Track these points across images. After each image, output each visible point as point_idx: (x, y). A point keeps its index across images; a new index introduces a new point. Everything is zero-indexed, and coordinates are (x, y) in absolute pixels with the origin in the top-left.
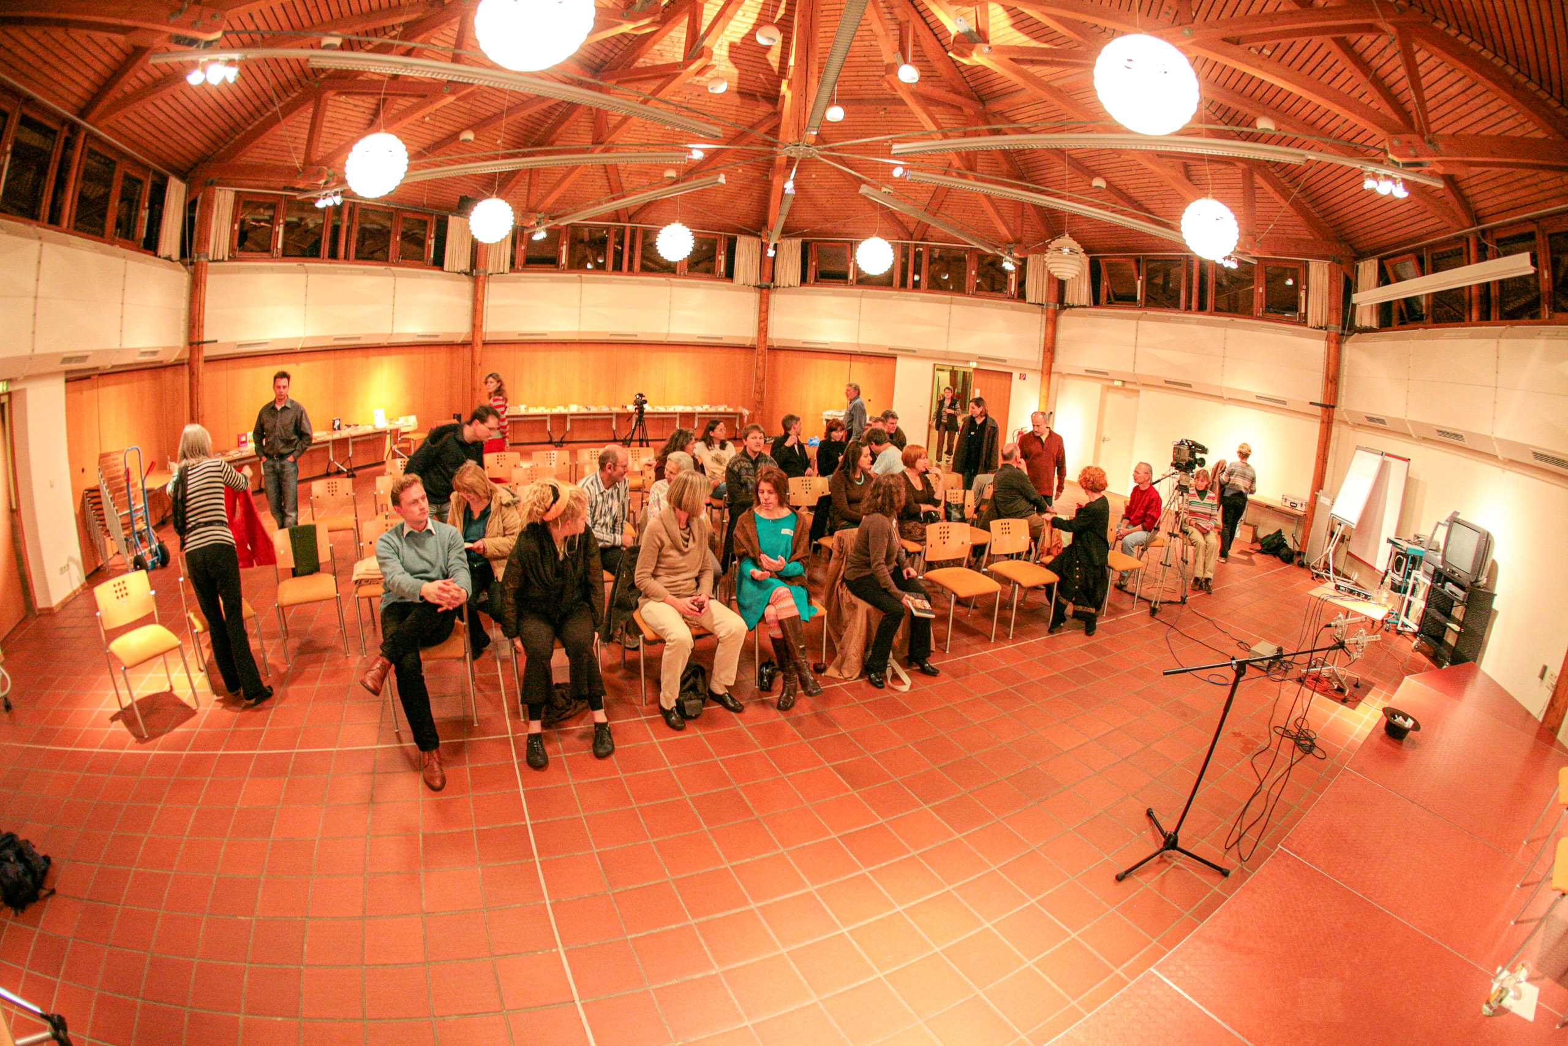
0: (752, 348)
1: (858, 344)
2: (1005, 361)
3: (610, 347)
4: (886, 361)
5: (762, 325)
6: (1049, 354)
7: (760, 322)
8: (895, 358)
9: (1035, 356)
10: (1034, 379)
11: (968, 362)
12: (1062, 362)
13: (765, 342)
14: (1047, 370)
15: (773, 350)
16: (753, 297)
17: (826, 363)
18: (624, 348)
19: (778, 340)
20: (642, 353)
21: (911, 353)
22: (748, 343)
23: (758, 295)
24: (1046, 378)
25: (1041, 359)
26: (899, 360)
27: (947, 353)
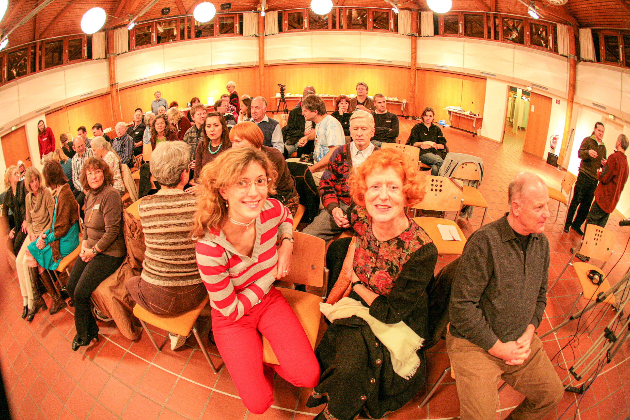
0: (409, 68)
1: (464, 69)
2: (547, 89)
3: (333, 65)
4: (482, 80)
5: (413, 55)
6: (572, 88)
7: (412, 53)
8: (486, 79)
9: (564, 89)
10: (564, 104)
11: (526, 86)
12: (580, 95)
13: (415, 65)
14: (571, 100)
15: (420, 69)
16: (408, 42)
17: (450, 79)
18: (341, 66)
19: (422, 64)
20: (350, 69)
21: (494, 77)
22: (407, 65)
23: (410, 40)
24: (570, 104)
25: (568, 92)
26: (488, 81)
27: (513, 78)
